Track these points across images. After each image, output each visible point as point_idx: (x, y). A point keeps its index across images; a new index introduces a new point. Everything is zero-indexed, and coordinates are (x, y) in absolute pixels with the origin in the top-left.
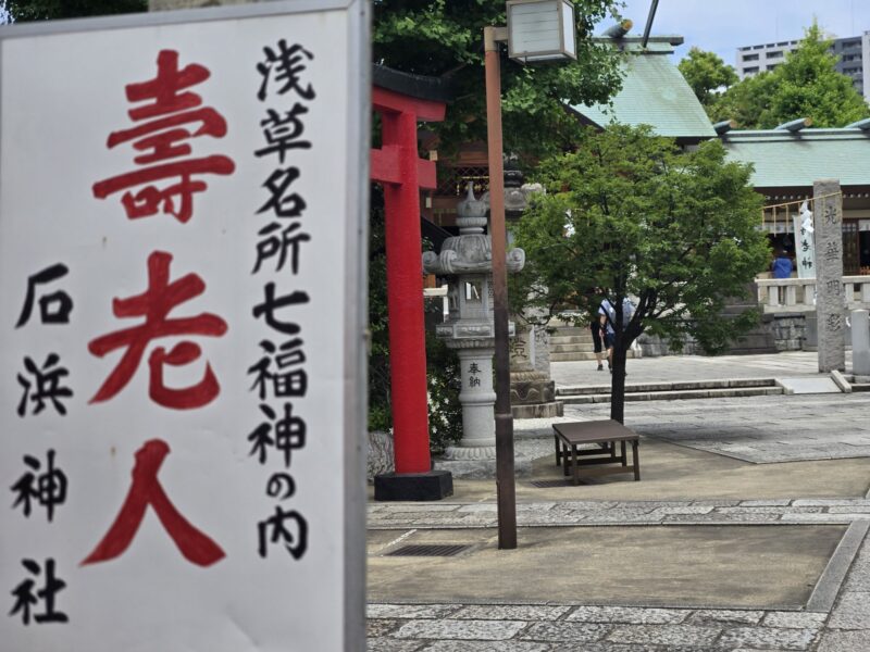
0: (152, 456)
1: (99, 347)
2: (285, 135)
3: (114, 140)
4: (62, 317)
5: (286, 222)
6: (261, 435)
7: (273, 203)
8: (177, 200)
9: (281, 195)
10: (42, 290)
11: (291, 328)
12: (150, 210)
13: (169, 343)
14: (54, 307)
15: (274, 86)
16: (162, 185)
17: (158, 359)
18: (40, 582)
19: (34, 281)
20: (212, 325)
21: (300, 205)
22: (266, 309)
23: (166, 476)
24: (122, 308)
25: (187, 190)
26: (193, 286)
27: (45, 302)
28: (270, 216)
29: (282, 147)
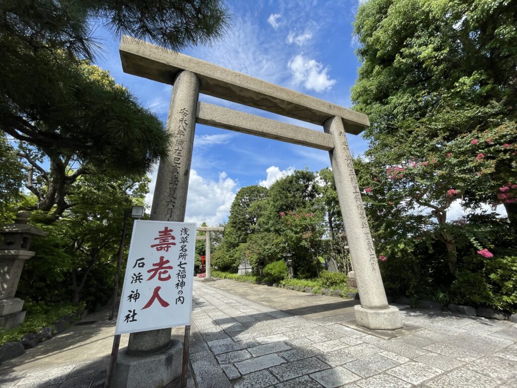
0: (158, 289)
1: (149, 271)
2: (184, 240)
3: (156, 239)
4: (142, 266)
5: (184, 253)
6: (178, 285)
7: (182, 250)
8: (166, 249)
9: (183, 249)
10: (139, 262)
11: (184, 268)
12: (161, 250)
13: (162, 270)
14: (141, 265)
15: (183, 234)
16: (163, 246)
17: (160, 273)
18: (132, 314)
19: (137, 260)
20: (170, 268)
21: (186, 250)
22: (180, 265)
23: (159, 293)
24: (154, 265)
25: (168, 247)
26: (167, 262)
27: (139, 264)
28: (181, 252)
29: (184, 242)
